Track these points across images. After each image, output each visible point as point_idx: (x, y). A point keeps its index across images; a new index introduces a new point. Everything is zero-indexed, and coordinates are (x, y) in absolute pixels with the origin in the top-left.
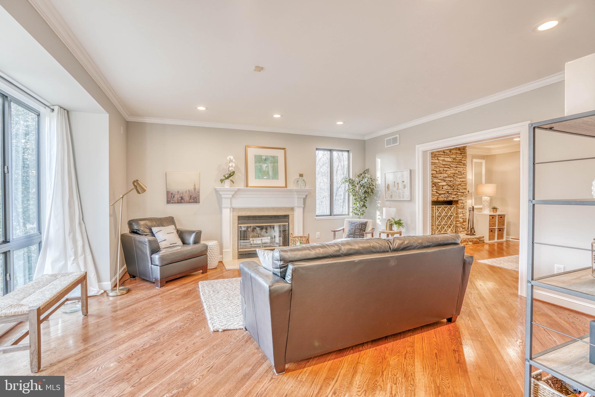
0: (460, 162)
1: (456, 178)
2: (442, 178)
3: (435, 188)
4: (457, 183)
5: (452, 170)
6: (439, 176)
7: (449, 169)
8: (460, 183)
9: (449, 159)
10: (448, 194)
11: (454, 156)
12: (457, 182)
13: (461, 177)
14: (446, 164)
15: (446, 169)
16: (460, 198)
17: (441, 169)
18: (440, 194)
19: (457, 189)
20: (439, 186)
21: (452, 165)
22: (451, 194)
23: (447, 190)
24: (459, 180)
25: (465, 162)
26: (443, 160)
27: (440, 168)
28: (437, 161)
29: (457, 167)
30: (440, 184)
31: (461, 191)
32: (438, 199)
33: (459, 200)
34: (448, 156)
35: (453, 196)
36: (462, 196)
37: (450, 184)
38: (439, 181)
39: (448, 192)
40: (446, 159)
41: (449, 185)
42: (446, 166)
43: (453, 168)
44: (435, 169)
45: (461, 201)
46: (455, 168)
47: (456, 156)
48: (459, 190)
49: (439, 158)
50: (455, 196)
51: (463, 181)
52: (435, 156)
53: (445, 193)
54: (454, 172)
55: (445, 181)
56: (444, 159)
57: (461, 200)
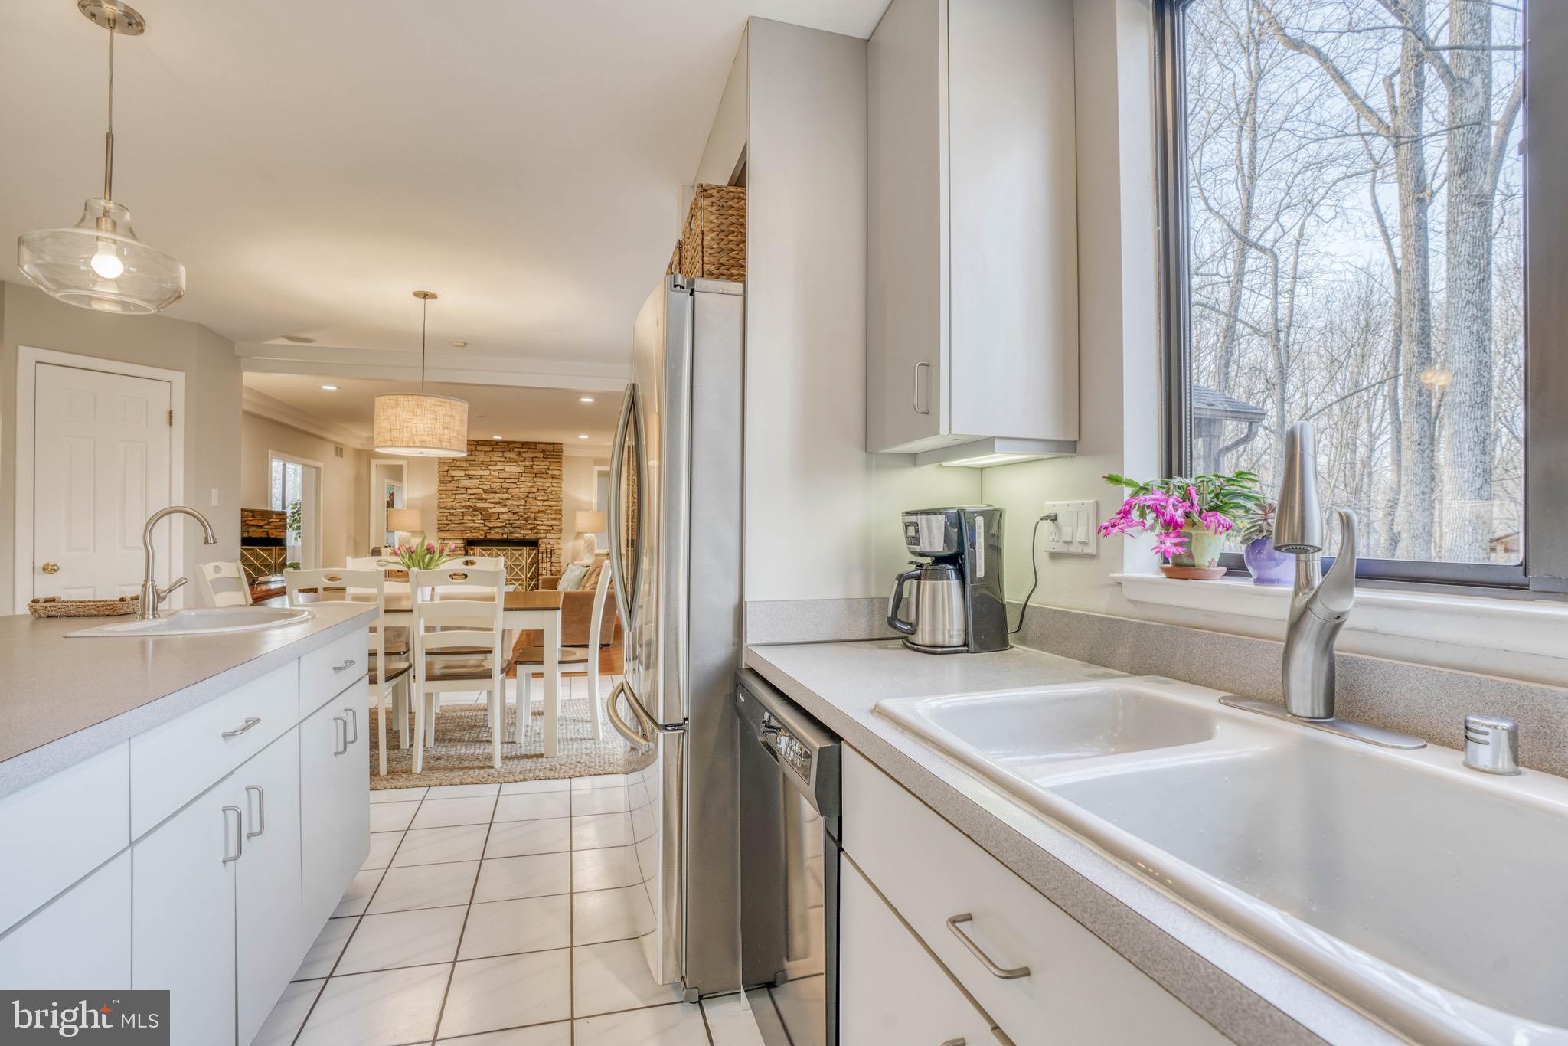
0: (543, 473)
1: (531, 500)
2: (496, 500)
3: (479, 518)
4: (537, 509)
5: (522, 486)
6: (488, 498)
7: (515, 486)
8: (543, 508)
9: (514, 469)
10: (510, 528)
11: (527, 463)
12: (533, 507)
13: (546, 498)
14: (509, 476)
15: (507, 485)
16: (542, 535)
17: (496, 486)
18: (491, 528)
19: (535, 520)
20: (490, 516)
21: (523, 479)
22: (519, 527)
23: (509, 520)
24: (540, 504)
25: (555, 472)
26: (500, 471)
27: (492, 484)
28: (486, 473)
29: (535, 482)
30: (491, 511)
31: (545, 523)
32: (486, 536)
33: (541, 538)
34: (515, 464)
35: (522, 532)
36: (548, 531)
37: (518, 510)
38: (490, 505)
39: (511, 524)
40: (507, 469)
41: (514, 513)
42: (508, 480)
43: (525, 483)
44: (480, 486)
45: (545, 541)
46: (531, 484)
47: (532, 463)
48: (542, 521)
49: (490, 467)
50: (529, 532)
51: (550, 506)
52: (482, 463)
53: (505, 526)
54: (527, 490)
55: (505, 506)
56: (502, 468)
57: (546, 538)
